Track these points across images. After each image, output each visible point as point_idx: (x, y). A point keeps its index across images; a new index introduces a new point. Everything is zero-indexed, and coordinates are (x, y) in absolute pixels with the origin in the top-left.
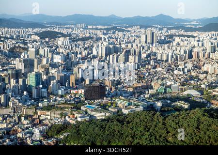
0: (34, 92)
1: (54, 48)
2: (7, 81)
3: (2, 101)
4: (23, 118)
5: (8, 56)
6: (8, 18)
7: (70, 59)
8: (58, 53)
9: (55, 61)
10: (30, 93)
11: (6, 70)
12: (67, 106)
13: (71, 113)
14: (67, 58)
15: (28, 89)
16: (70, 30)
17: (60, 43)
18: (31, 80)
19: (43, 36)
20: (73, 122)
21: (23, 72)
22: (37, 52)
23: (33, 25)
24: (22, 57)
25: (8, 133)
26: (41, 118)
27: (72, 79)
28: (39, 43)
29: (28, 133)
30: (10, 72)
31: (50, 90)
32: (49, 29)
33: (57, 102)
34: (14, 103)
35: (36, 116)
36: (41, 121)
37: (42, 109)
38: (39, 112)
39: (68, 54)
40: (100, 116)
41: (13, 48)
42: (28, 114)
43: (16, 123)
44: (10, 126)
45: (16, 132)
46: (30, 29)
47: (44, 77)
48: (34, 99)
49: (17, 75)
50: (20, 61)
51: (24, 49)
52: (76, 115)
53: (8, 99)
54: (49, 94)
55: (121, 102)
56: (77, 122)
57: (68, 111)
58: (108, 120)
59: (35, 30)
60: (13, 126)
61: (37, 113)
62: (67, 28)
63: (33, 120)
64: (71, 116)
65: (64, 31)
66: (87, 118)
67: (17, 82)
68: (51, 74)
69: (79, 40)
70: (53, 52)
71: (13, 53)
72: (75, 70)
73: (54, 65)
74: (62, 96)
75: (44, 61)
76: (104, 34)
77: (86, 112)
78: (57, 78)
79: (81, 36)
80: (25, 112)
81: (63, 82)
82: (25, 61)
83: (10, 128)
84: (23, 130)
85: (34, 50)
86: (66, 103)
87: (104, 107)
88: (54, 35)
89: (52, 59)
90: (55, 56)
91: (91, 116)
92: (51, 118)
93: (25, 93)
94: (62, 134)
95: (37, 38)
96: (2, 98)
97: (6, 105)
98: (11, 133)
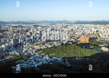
0: (33, 41)
2: (26, 38)
3: (25, 43)
4: (30, 48)
5: (26, 32)
8: (38, 31)
9: (38, 32)
10: (32, 41)
11: (25, 35)
15: (31, 40)
17: (39, 28)
18: (32, 38)
19: (34, 26)
20: (43, 48)
21: (30, 36)
22: (33, 30)
23: (32, 24)
24: (29, 32)
25: (26, 51)
30: (26, 36)
31: (37, 40)
32: (36, 24)
33: (38, 43)
34: (28, 44)
36: (34, 48)
37: (35, 45)
38: (34, 46)
39: (41, 31)
40: (50, 46)
41: (27, 30)
43: (28, 49)
44: (27, 50)
45: (28, 51)
47: (35, 37)
49: (28, 36)
51: (30, 30)
52: (44, 46)
53: (26, 43)
54: (36, 41)
55: (55, 43)
56: (44, 48)
57: (41, 45)
58: (52, 47)
60: (28, 50)
61: (33, 46)
65: (40, 25)
66: (46, 47)
67: (28, 38)
68: (37, 36)
70: (37, 30)
71: (27, 31)
73: (37, 34)
74: (40, 42)
75: (35, 33)
76: (50, 25)
77: (46, 46)
78: (39, 37)
79: (44, 26)
80: (30, 46)
82: (30, 33)
84: (30, 51)
87: (51, 44)
88: (37, 26)
89: (37, 32)
91: (47, 47)
92: (37, 47)
93: (30, 41)
94: (40, 51)
95: (33, 27)
96: (24, 43)
97: (26, 44)
98: (27, 51)
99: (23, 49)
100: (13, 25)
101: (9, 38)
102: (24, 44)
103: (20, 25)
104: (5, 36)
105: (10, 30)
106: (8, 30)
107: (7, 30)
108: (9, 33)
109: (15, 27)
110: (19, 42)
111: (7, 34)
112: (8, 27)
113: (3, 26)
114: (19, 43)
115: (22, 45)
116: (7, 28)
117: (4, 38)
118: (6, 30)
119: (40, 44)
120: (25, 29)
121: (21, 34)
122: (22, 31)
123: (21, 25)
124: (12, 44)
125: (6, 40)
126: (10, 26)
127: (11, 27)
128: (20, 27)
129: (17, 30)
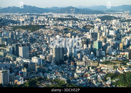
0: (97, 52)
1: (110, 26)
3: (79, 57)
4: (90, 68)
5: (82, 31)
6: (82, 8)
7: (120, 33)
8: (112, 29)
9: (110, 34)
10: (95, 53)
12: (117, 62)
13: (120, 67)
14: (118, 32)
15: (94, 50)
16: (120, 15)
17: (113, 23)
18: (96, 45)
19: (103, 19)
20: (121, 72)
21: (91, 40)
22: (99, 29)
23: (97, 12)
24: (90, 31)
25: (82, 76)
26: (101, 69)
27: (121, 46)
28: (100, 23)
29: (93, 77)
30: (83, 40)
31: (107, 52)
32: (107, 15)
33: (111, 60)
34: (86, 59)
35: (98, 67)
37: (102, 63)
38: (100, 65)
39: (118, 30)
41: (85, 26)
42: (94, 65)
43: (87, 71)
44: (83, 72)
45: (87, 76)
46: (95, 15)
47: (104, 44)
48: (97, 57)
49: (87, 42)
50: (89, 34)
52: (123, 68)
53: (82, 56)
54: (106, 54)
56: (124, 72)
57: (118, 65)
59: (98, 15)
60: (85, 72)
62: (118, 14)
63: (97, 69)
64: (120, 69)
65: (116, 16)
67: (87, 46)
68: (107, 42)
69: (126, 21)
70: (109, 29)
71: (85, 29)
72: (123, 40)
73: (109, 37)
74: (114, 56)
75: (104, 34)
77: (130, 67)
78: (112, 45)
79: (127, 18)
80: (92, 64)
81: (115, 47)
82: (92, 34)
83: (83, 73)
84: (91, 75)
85: (97, 27)
86: (117, 60)
88: (110, 18)
89: (108, 33)
90: (110, 31)
92: (108, 69)
93: (92, 53)
94: (114, 79)
95: (100, 20)
96: (79, 55)
97: (81, 60)
98: (84, 76)
99: (74, 71)
100: (56, 16)
101: (47, 44)
102: (77, 57)
103: (71, 16)
104: (38, 38)
105: (49, 25)
106: (45, 25)
107: (43, 27)
108: (48, 33)
109: (59, 19)
110: (68, 54)
111: (43, 35)
112: (46, 20)
113: (36, 17)
114: (66, 56)
115: (74, 61)
116: (44, 21)
117: (38, 42)
118: (41, 26)
119: (115, 62)
120: (80, 25)
121: (72, 35)
122: (75, 30)
123: (73, 15)
124: (52, 56)
125: (41, 48)
126: (49, 18)
127: (51, 20)
128: (70, 19)
129: (63, 25)
